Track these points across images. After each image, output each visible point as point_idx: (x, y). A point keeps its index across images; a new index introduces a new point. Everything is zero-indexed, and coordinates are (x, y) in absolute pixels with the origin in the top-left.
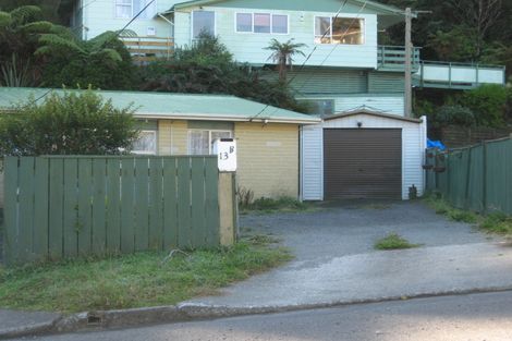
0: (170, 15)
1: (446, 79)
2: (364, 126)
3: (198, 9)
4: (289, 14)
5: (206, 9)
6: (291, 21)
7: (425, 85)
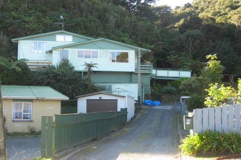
0: (51, 52)
1: (167, 75)
2: (102, 98)
3: (62, 49)
4: (99, 51)
5: (65, 49)
6: (100, 53)
7: (158, 78)
